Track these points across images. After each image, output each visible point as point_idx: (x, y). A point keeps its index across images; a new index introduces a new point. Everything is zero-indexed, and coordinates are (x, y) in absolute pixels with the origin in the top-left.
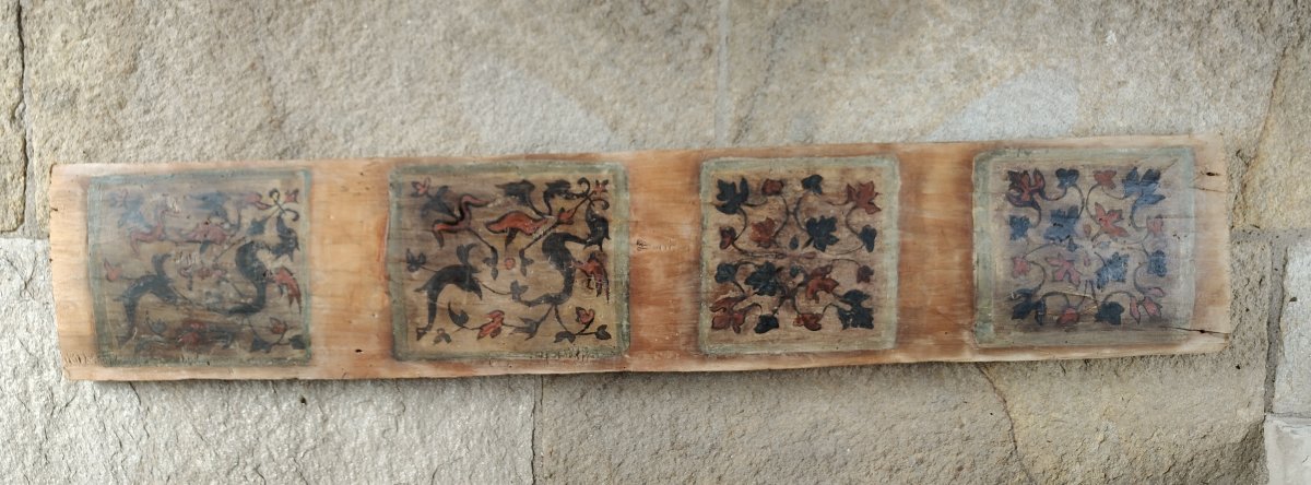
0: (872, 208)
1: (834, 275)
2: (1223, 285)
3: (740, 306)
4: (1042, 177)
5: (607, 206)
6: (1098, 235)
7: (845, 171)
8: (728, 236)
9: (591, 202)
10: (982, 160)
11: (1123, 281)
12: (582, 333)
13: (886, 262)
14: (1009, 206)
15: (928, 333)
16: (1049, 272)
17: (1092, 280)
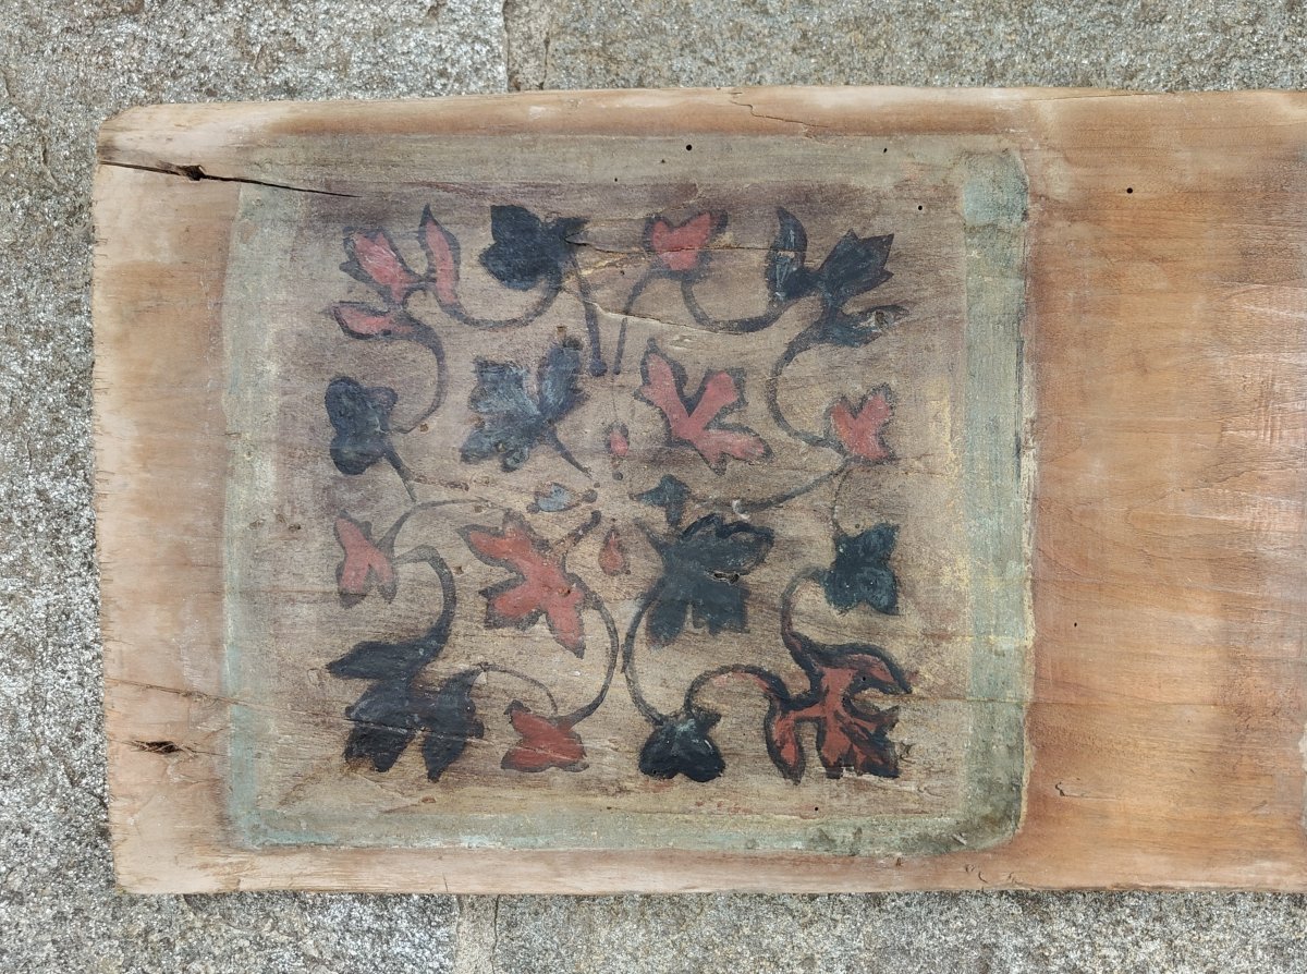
2: (121, 341)
4: (774, 752)
6: (576, 538)
10: (994, 822)
11: (483, 366)
14: (898, 651)
15: (1197, 193)
16: (757, 405)
17: (599, 372)
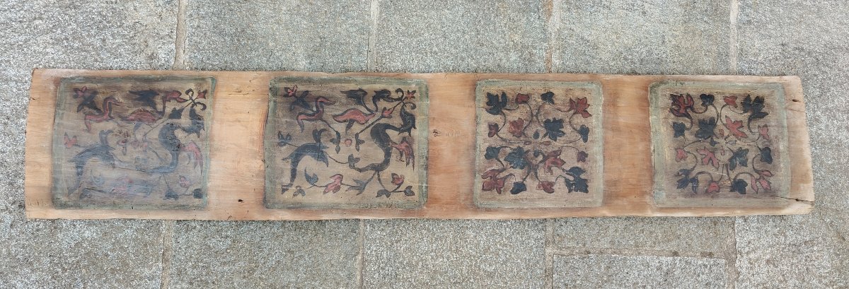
0: (586, 114)
1: (562, 157)
2: (808, 170)
3: (502, 175)
4: (692, 98)
5: (414, 107)
7: (568, 90)
8: (493, 129)
9: (404, 104)
10: (654, 86)
11: (746, 166)
12: (394, 191)
13: (595, 149)
14: (672, 116)
15: (624, 196)
16: (699, 159)
17: (727, 165)
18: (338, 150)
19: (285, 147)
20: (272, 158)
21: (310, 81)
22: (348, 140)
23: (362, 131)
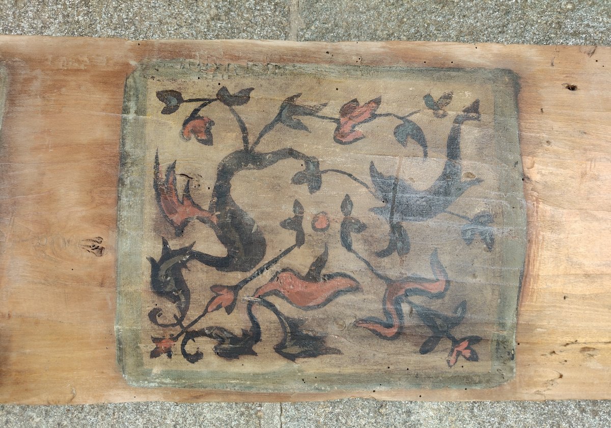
5: (153, 315)
9: (179, 321)
12: (206, 102)
18: (347, 203)
19: (477, 210)
20: (506, 187)
21: (418, 379)
22: (322, 230)
23: (288, 251)
